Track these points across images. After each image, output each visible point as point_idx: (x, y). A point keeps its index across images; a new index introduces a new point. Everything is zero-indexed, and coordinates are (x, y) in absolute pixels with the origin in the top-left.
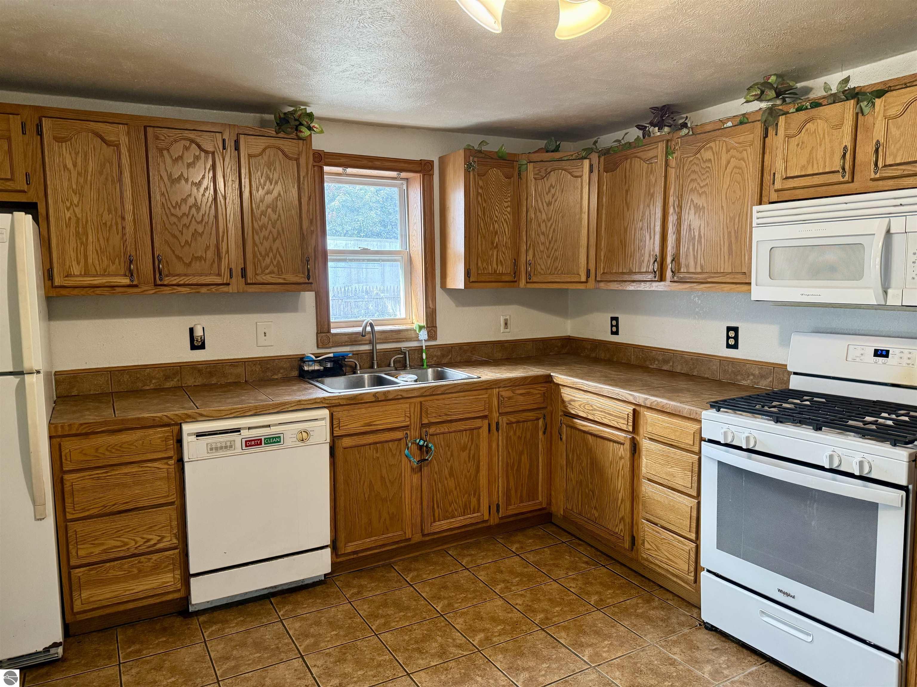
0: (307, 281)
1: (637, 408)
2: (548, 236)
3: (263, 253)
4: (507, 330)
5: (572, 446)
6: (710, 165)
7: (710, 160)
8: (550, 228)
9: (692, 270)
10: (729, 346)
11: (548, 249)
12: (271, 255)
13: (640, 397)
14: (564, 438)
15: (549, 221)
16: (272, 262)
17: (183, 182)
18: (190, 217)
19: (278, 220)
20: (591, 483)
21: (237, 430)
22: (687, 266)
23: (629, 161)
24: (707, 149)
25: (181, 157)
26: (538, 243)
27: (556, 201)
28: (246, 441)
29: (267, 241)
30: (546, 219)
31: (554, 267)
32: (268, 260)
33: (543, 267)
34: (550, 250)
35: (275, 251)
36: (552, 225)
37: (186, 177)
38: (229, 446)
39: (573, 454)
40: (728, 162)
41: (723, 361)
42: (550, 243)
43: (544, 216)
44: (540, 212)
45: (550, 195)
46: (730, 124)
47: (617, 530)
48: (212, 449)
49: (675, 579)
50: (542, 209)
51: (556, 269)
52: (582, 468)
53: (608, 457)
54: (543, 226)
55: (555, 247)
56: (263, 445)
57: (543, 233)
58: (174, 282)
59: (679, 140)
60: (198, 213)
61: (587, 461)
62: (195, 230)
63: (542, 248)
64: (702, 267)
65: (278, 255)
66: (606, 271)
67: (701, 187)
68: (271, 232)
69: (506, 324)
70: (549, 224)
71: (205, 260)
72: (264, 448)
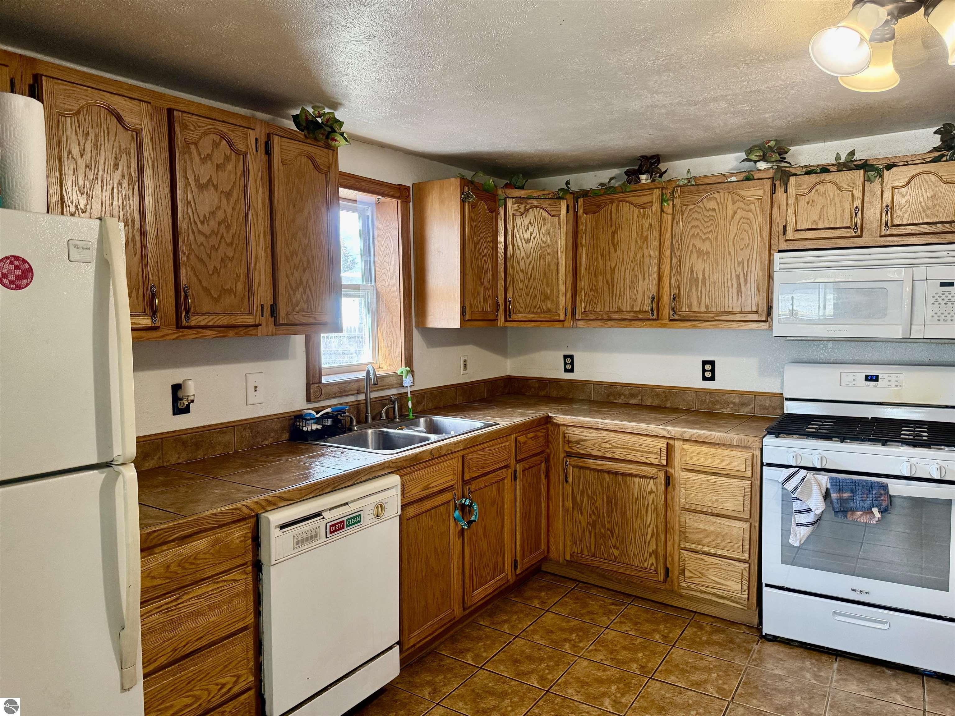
1: (671, 442)
2: (527, 274)
3: (294, 286)
4: (466, 372)
5: (581, 487)
6: (714, 214)
7: (714, 210)
8: (529, 265)
9: (695, 308)
10: (704, 378)
11: (527, 287)
12: (301, 289)
13: (674, 430)
14: (570, 479)
15: (528, 258)
16: (302, 297)
17: (212, 188)
18: (219, 237)
19: (308, 244)
20: (609, 522)
21: (318, 514)
22: (690, 306)
23: (615, 204)
24: (711, 199)
25: (209, 156)
26: (517, 280)
27: (534, 238)
28: (330, 527)
29: (297, 271)
30: (525, 257)
31: (533, 306)
32: (298, 295)
33: (523, 306)
34: (529, 287)
35: (305, 284)
36: (531, 262)
37: (215, 183)
38: (313, 537)
39: (582, 495)
40: (735, 213)
41: (698, 392)
42: (529, 280)
43: (523, 254)
44: (519, 248)
45: (529, 233)
46: (734, 179)
47: (646, 565)
48: (300, 542)
49: (721, 601)
50: (521, 247)
51: (535, 307)
52: (596, 508)
53: (633, 493)
54: (522, 262)
55: (535, 285)
56: (346, 528)
57: (522, 271)
58: (203, 323)
59: (679, 189)
60: (228, 232)
61: (603, 500)
62: (225, 254)
63: (521, 285)
64: (707, 306)
65: (308, 289)
66: (587, 309)
67: (705, 234)
68: (301, 260)
69: (465, 365)
70: (528, 261)
71: (235, 294)
72: (348, 531)
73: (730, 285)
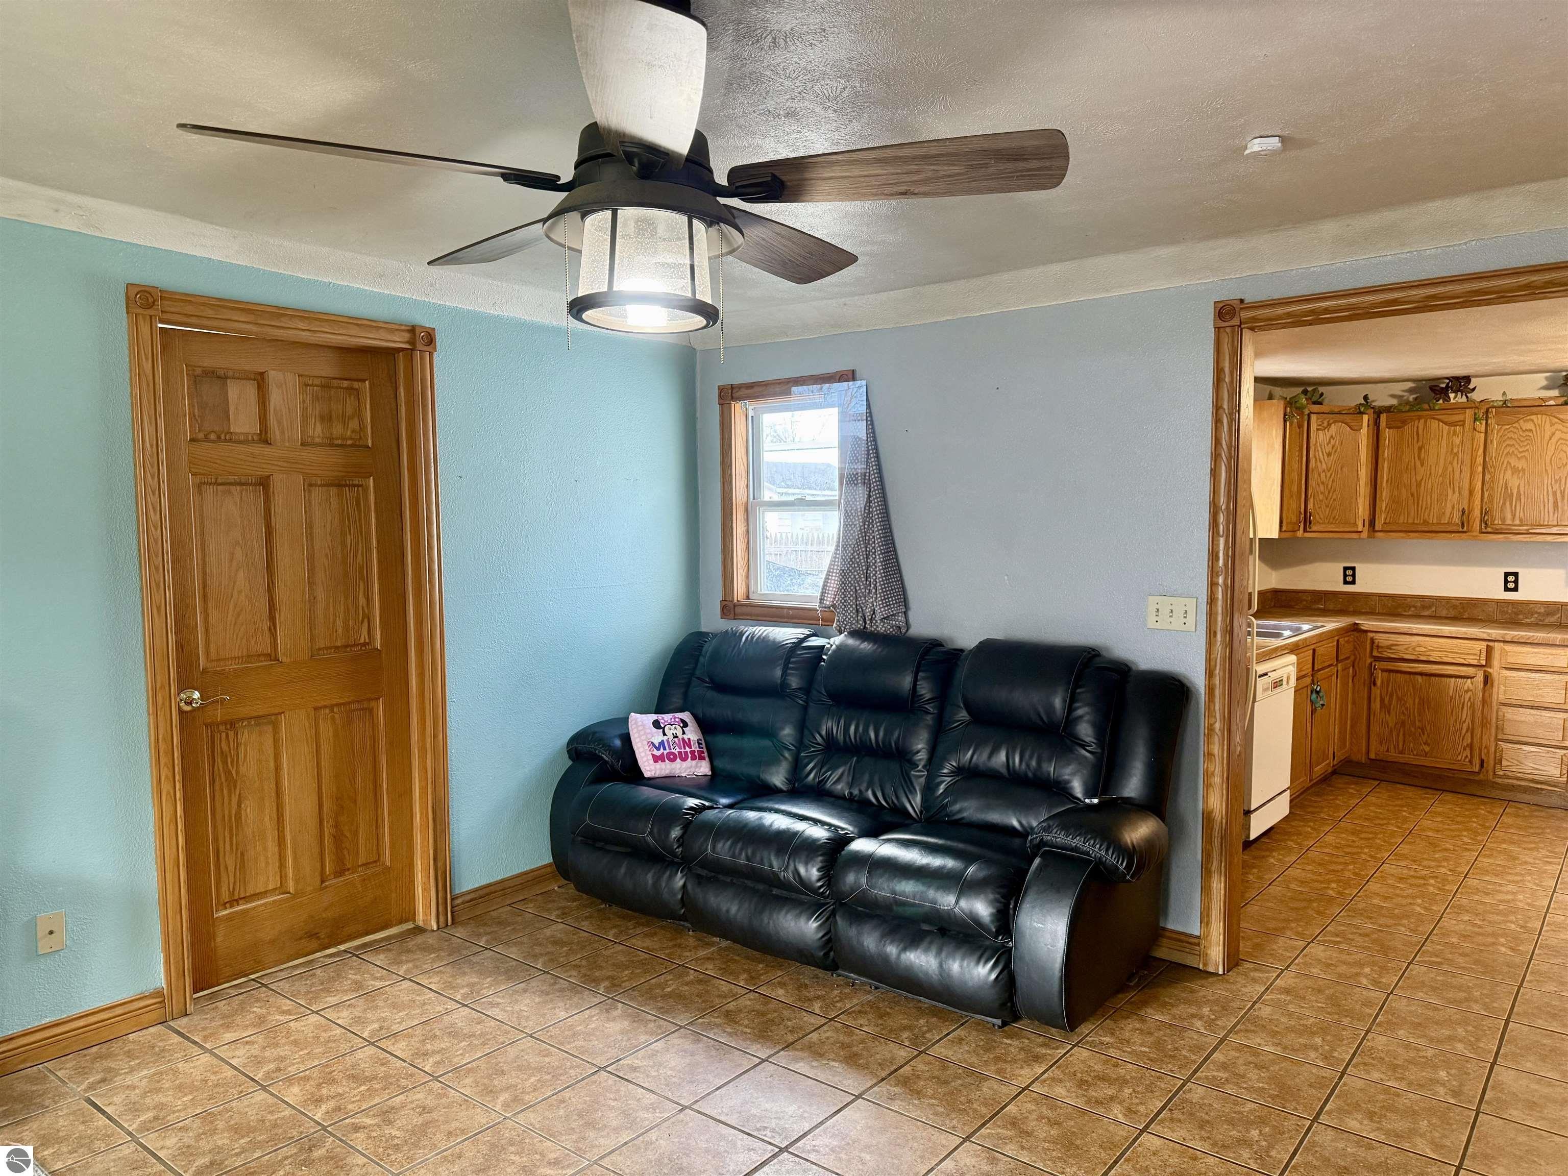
1: (1491, 644)
2: (1327, 486)
5: (1390, 689)
6: (1530, 434)
7: (1531, 430)
8: (1330, 478)
9: (1509, 522)
10: (1507, 589)
11: (1327, 499)
13: (1495, 632)
14: (1379, 683)
15: (1328, 471)
20: (1419, 721)
22: (1503, 519)
23: (1422, 421)
24: (1528, 421)
26: (1317, 492)
27: (1335, 452)
28: (1272, 684)
30: (1325, 470)
31: (1332, 517)
33: (1322, 517)
34: (1329, 499)
36: (1331, 475)
39: (1391, 696)
40: (1553, 434)
41: (1498, 602)
42: (1329, 492)
43: (1324, 466)
46: (1552, 402)
47: (1459, 758)
48: (1263, 690)
49: (1539, 786)
50: (1322, 460)
51: (1334, 518)
52: (1407, 709)
53: (1449, 693)
55: (1334, 497)
59: (1494, 410)
61: (1414, 701)
63: (1321, 497)
64: (1521, 520)
66: (1388, 521)
67: (1520, 452)
70: (1328, 475)
72: (1278, 688)
73: (1546, 500)
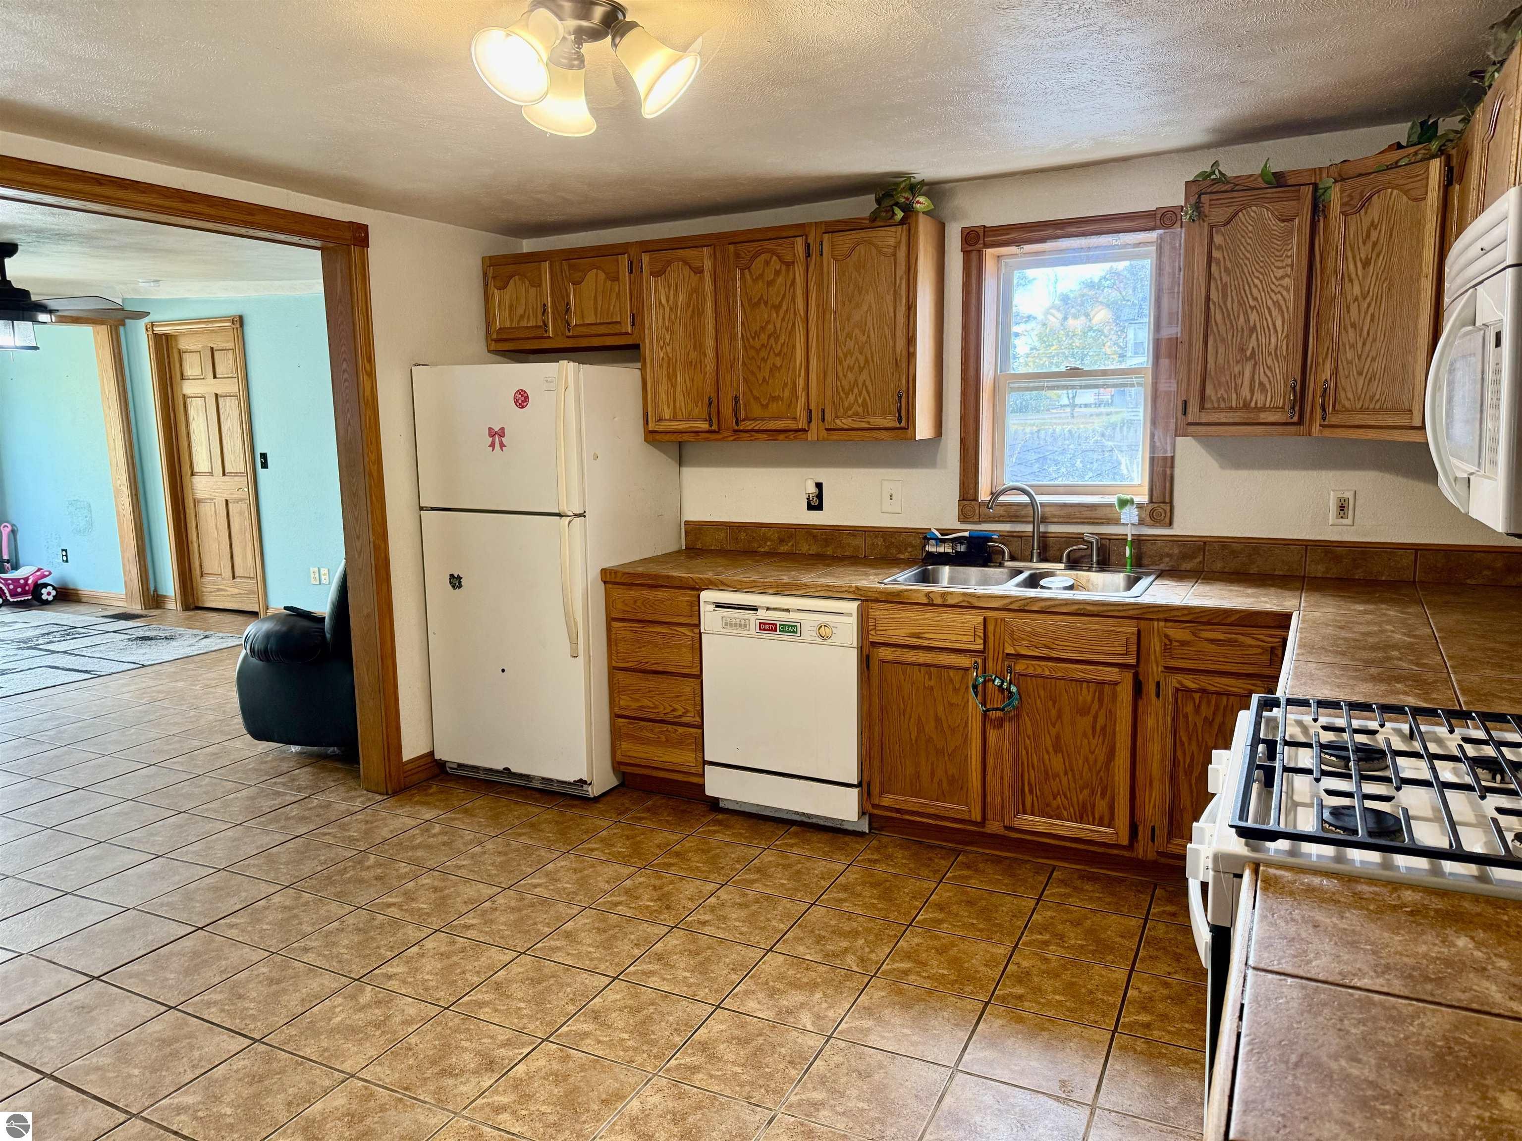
0: (898, 425)
2: (1362, 330)
3: (847, 388)
8: (1366, 313)
11: (1360, 358)
12: (856, 390)
15: (1364, 299)
16: (856, 400)
17: (762, 305)
18: (768, 348)
19: (866, 342)
21: (754, 609)
25: (761, 276)
28: (760, 623)
29: (851, 372)
30: (1359, 295)
31: (1368, 396)
32: (852, 398)
33: (1350, 395)
34: (1364, 357)
35: (860, 385)
36: (1369, 305)
37: (765, 301)
38: (743, 626)
42: (1364, 344)
43: (1357, 290)
44: (1351, 281)
45: (1369, 244)
48: (727, 624)
50: (1353, 276)
51: (1372, 399)
54: (1354, 308)
55: (1373, 353)
56: (778, 632)
57: (1353, 325)
58: (750, 428)
60: (776, 343)
62: (774, 364)
63: (1350, 355)
65: (864, 392)
68: (857, 359)
69: (1343, 508)
70: (1365, 305)
71: (782, 400)
72: (777, 635)
